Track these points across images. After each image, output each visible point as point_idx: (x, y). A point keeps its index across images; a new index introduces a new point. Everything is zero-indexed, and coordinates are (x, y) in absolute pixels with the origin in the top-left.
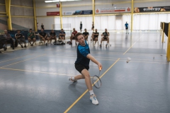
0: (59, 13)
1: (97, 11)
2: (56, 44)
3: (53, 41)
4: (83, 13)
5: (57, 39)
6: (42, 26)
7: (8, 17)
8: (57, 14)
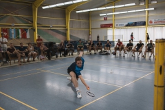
0: (112, 25)
1: (151, 22)
2: (101, 54)
3: (99, 51)
4: (135, 24)
5: (103, 49)
6: (98, 37)
7: (67, 30)
8: (110, 26)
